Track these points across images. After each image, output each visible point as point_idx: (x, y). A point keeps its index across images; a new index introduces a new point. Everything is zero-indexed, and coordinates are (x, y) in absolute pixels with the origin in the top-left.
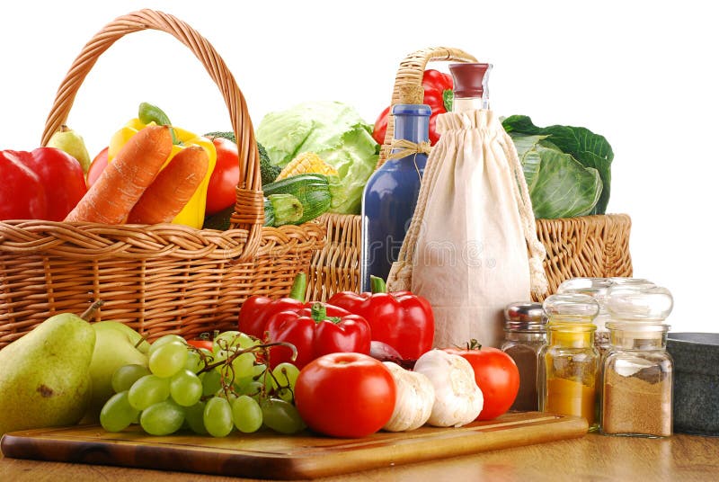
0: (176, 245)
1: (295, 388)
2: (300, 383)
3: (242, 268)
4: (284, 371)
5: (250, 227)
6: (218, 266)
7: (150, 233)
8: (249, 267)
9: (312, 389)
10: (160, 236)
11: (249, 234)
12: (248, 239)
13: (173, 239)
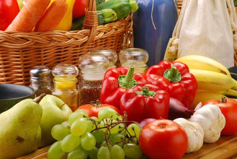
0: (56, 41)
1: (139, 138)
2: (141, 137)
3: (89, 45)
4: (133, 129)
5: (90, 28)
6: (77, 46)
7: (43, 37)
8: (92, 45)
9: (148, 140)
10: (48, 37)
11: (91, 31)
12: (90, 33)
13: (54, 38)
